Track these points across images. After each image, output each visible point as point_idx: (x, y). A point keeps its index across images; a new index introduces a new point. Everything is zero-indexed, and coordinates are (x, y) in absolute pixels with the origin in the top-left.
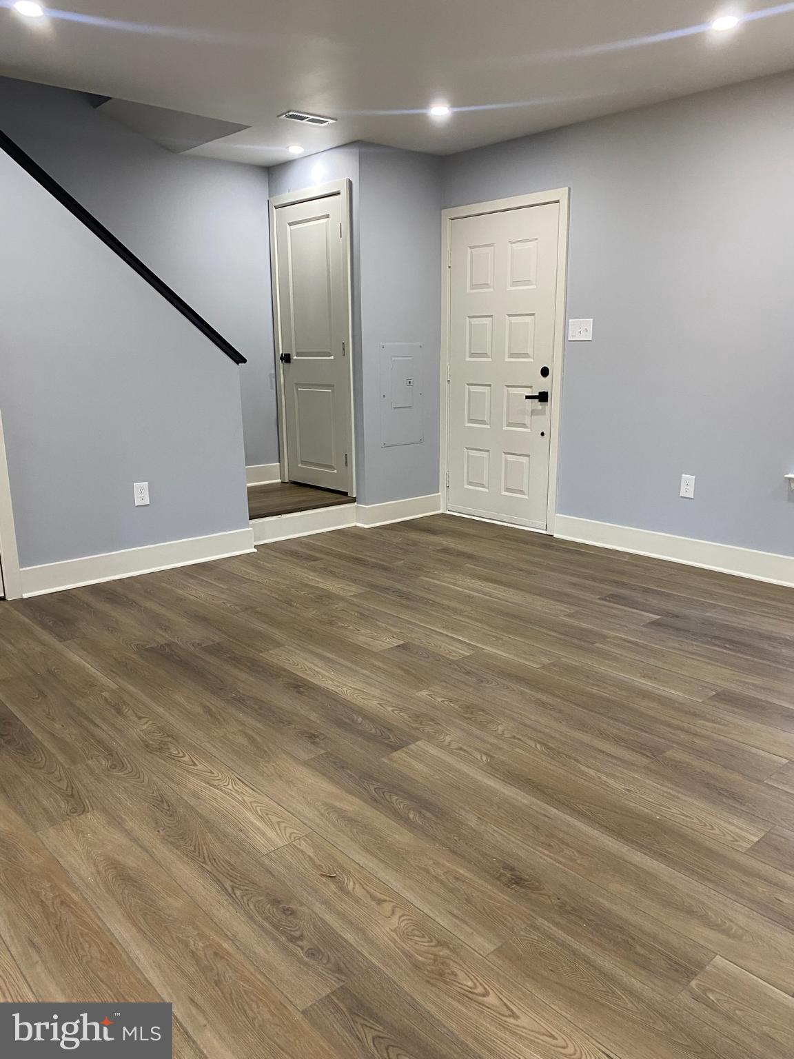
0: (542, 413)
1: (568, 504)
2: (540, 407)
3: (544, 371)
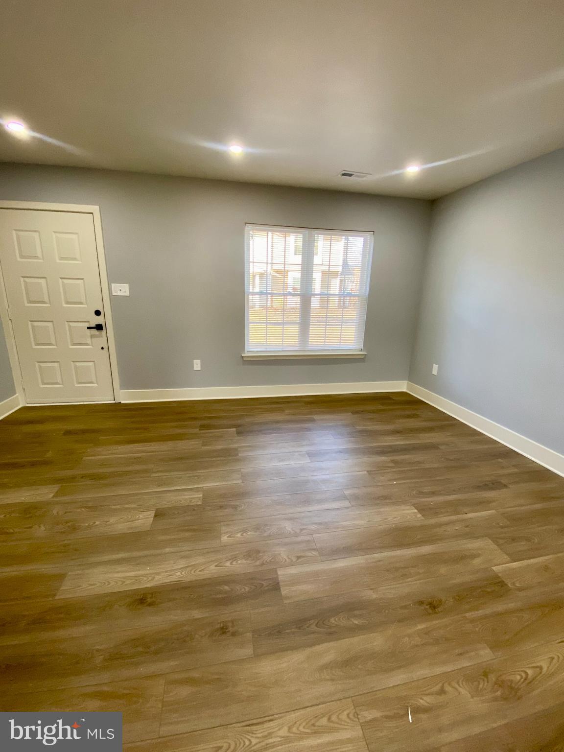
0: (101, 336)
2: (98, 333)
3: (98, 313)
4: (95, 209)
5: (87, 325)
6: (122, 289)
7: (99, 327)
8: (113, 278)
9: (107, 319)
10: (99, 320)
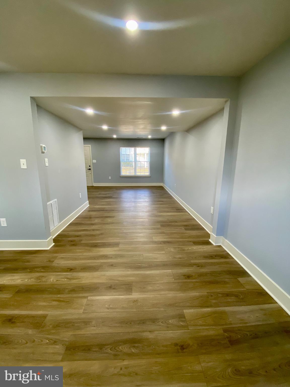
0: (90, 171)
1: (95, 182)
3: (90, 166)
4: (90, 146)
5: (87, 169)
6: (95, 161)
7: (90, 169)
8: (93, 159)
9: (92, 168)
10: (90, 168)
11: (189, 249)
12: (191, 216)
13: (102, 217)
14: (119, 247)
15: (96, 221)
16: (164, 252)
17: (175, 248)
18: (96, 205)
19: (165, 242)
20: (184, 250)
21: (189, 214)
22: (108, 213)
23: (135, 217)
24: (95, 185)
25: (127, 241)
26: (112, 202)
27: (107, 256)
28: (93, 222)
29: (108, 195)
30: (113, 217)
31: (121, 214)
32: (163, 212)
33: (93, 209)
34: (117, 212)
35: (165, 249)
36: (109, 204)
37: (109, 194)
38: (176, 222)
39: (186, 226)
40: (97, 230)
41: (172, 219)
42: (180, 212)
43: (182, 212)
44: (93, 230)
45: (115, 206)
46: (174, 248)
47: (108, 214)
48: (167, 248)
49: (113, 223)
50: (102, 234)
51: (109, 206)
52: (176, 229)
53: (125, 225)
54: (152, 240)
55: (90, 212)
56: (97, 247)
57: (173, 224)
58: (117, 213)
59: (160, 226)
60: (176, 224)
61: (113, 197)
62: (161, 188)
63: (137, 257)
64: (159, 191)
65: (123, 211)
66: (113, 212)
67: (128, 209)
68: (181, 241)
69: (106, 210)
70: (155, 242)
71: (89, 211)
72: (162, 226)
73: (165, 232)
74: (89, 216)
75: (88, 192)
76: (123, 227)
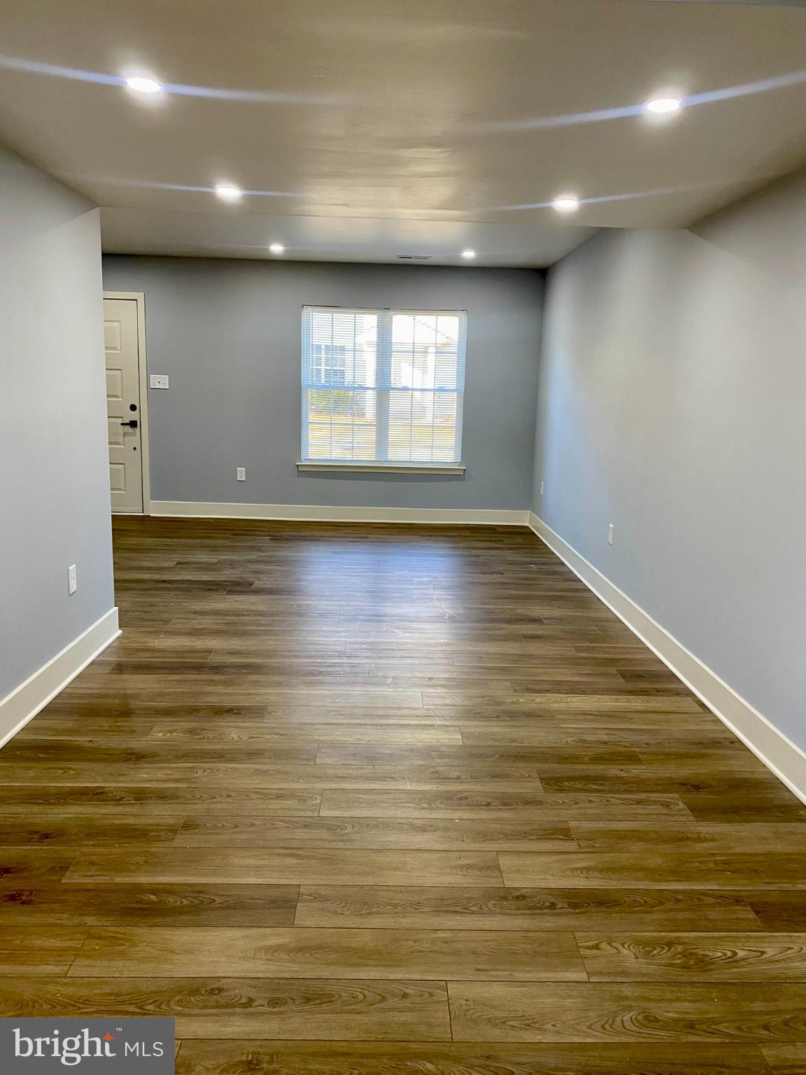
0: (134, 434)
1: (160, 493)
2: (132, 431)
3: (133, 408)
4: (140, 296)
5: (120, 421)
6: (161, 381)
7: (133, 424)
8: (153, 368)
9: (144, 416)
10: (133, 416)
11: (735, 954)
12: (718, 721)
13: (192, 711)
14: (292, 925)
15: (159, 734)
16: (583, 976)
17: (647, 947)
18: (156, 633)
19: (577, 901)
20: (704, 963)
21: (702, 705)
22: (225, 683)
23: (387, 717)
24: (158, 509)
25: (342, 879)
26: (250, 613)
27: (220, 990)
28: (137, 744)
29: (225, 575)
30: (256, 712)
31: (304, 691)
32: (547, 691)
33: (144, 658)
34: (277, 678)
35: (583, 952)
36: (233, 627)
37: (232, 564)
38: (632, 758)
39: (697, 788)
40: (163, 796)
41: (605, 738)
42: (644, 692)
43: (658, 692)
44: (141, 796)
45: (270, 643)
46: (639, 942)
47: (229, 690)
48: (596, 947)
49: (254, 755)
50: (188, 826)
51: (234, 643)
52: (640, 810)
53: (331, 771)
54: (494, 882)
55: (125, 677)
56: (159, 920)
57: (613, 771)
58: (279, 684)
59: (538, 784)
60: (635, 771)
61: (257, 584)
62: (524, 538)
63: (406, 1003)
64: (510, 555)
65: (312, 674)
66: (255, 683)
67: (341, 665)
68: (675, 897)
69: (218, 669)
70: (517, 898)
71: (120, 668)
72: (553, 783)
73: (572, 824)
74: (117, 701)
75: (116, 549)
76: (319, 786)
